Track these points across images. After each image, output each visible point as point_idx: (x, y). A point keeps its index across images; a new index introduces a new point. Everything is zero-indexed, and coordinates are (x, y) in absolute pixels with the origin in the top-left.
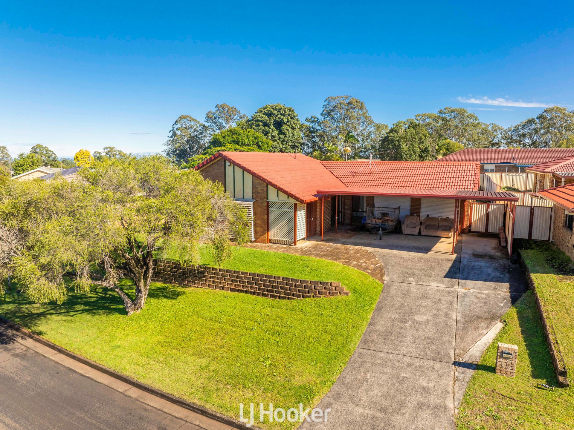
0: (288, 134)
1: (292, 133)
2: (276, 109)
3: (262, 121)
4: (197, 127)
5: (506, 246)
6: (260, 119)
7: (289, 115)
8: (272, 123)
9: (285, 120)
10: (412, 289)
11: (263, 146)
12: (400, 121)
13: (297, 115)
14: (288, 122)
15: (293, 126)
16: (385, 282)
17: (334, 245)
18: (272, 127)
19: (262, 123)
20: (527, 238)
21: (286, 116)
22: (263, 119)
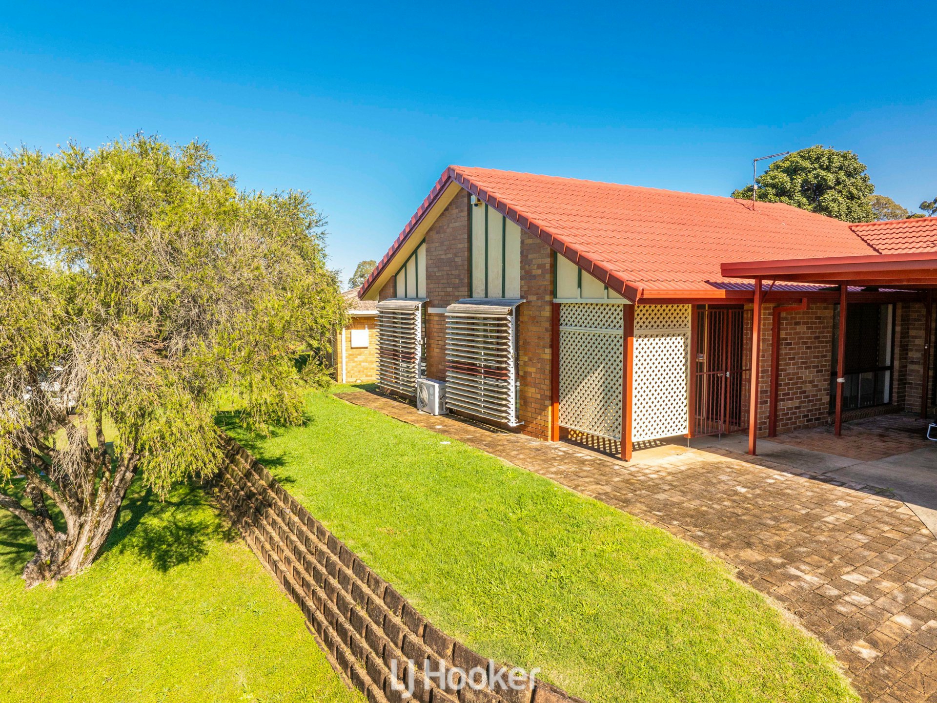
0: (836, 209)
1: (848, 208)
2: (809, 158)
3: (773, 186)
7: (841, 168)
8: (799, 188)
9: (831, 178)
13: (863, 168)
14: (838, 182)
15: (850, 193)
17: (777, 477)
19: (774, 190)
21: (834, 170)
22: (777, 181)
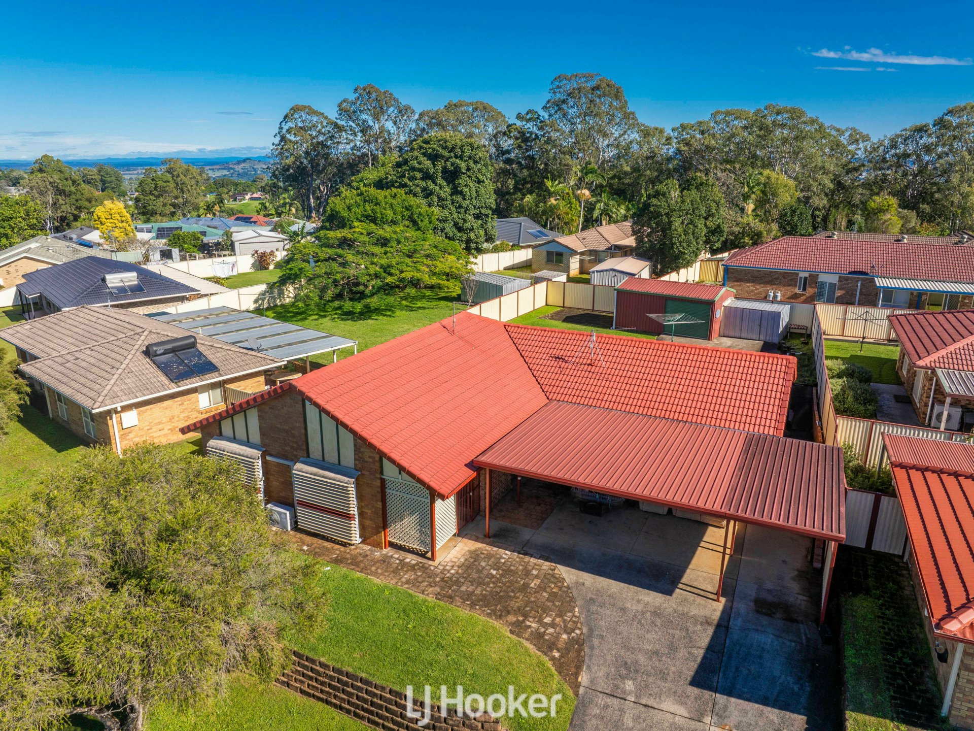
0: (468, 193)
1: (477, 191)
2: (446, 147)
3: (420, 170)
4: (323, 127)
5: (820, 571)
6: (417, 166)
7: (470, 158)
8: (440, 174)
9: (463, 165)
10: (625, 720)
11: (422, 221)
12: (686, 122)
14: (468, 169)
15: (478, 178)
16: (581, 691)
18: (440, 181)
19: (421, 174)
20: (864, 546)
22: (422, 166)
